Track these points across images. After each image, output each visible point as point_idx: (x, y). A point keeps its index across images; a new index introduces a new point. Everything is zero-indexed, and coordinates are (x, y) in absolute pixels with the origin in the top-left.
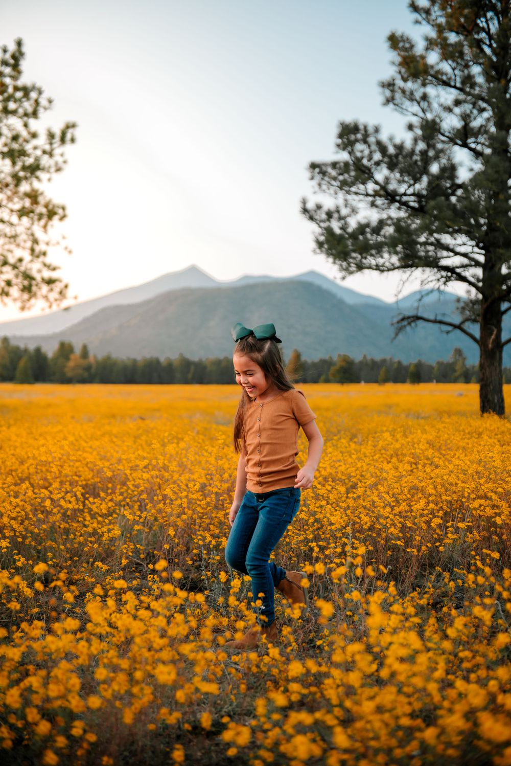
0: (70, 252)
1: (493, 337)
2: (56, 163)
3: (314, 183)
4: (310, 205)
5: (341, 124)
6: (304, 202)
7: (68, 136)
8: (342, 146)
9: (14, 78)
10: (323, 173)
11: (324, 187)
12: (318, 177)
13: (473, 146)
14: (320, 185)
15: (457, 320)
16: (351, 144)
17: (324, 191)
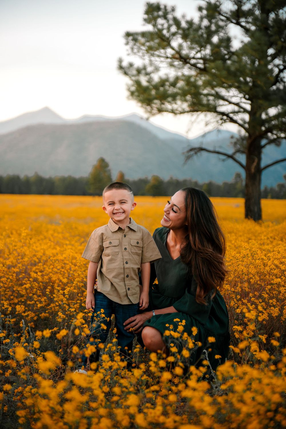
1: (255, 164)
3: (128, 47)
4: (125, 64)
5: (147, 4)
6: (120, 61)
8: (148, 21)
10: (135, 40)
11: (135, 51)
12: (131, 43)
13: (243, 24)
14: (132, 49)
15: (230, 152)
16: (155, 19)
17: (135, 54)
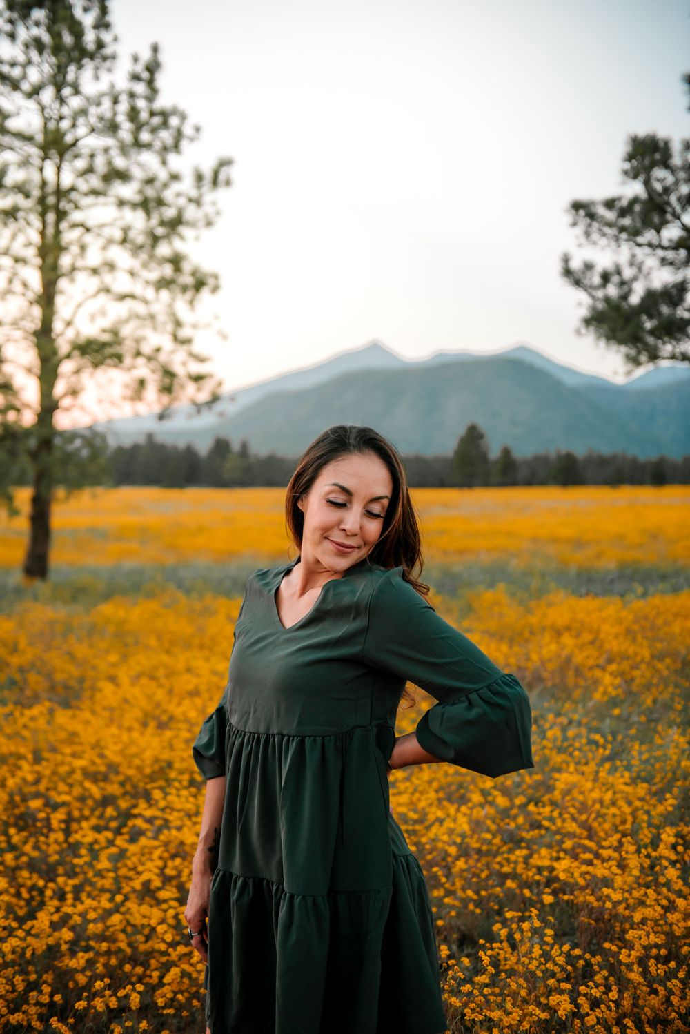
0: (225, 337)
2: (206, 216)
3: (579, 230)
4: (576, 264)
5: (633, 139)
6: (566, 260)
7: (222, 177)
8: (632, 175)
9: (150, 99)
10: (592, 216)
11: (595, 236)
12: (583, 222)
14: (587, 234)
16: (648, 170)
17: (595, 243)
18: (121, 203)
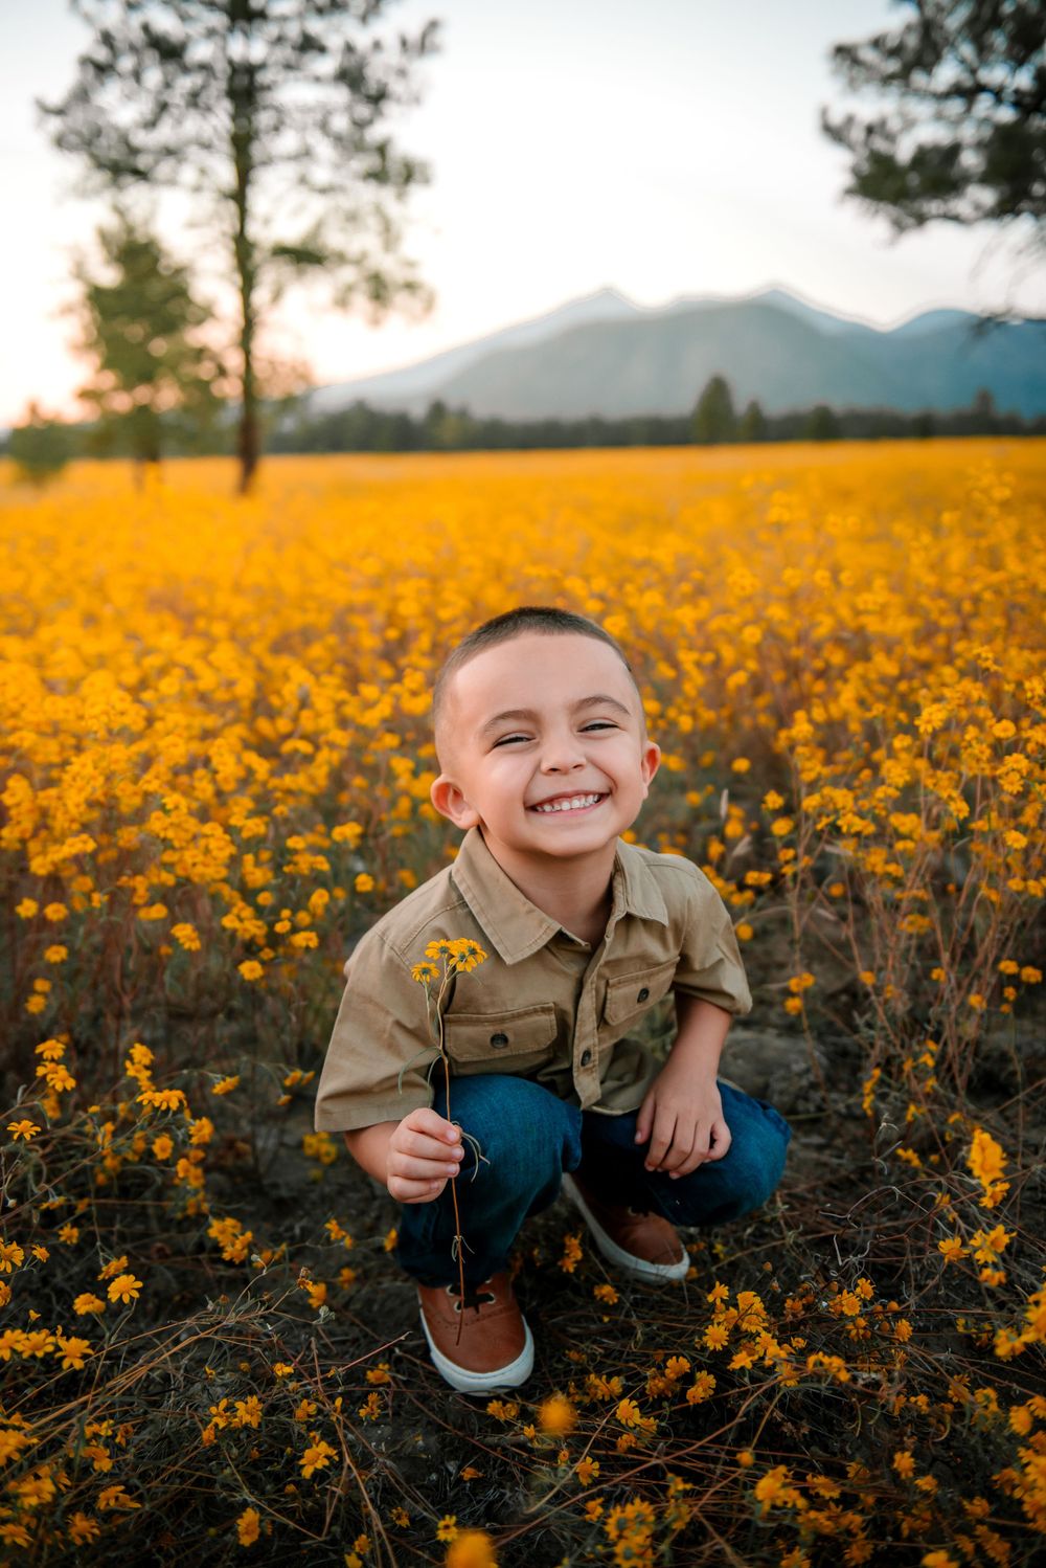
2: (413, 91)
3: (842, 79)
4: (836, 118)
6: (824, 113)
10: (855, 62)
11: (859, 84)
12: (847, 70)
14: (851, 83)
17: (860, 92)
18: (317, 79)
